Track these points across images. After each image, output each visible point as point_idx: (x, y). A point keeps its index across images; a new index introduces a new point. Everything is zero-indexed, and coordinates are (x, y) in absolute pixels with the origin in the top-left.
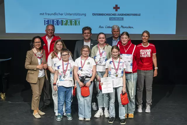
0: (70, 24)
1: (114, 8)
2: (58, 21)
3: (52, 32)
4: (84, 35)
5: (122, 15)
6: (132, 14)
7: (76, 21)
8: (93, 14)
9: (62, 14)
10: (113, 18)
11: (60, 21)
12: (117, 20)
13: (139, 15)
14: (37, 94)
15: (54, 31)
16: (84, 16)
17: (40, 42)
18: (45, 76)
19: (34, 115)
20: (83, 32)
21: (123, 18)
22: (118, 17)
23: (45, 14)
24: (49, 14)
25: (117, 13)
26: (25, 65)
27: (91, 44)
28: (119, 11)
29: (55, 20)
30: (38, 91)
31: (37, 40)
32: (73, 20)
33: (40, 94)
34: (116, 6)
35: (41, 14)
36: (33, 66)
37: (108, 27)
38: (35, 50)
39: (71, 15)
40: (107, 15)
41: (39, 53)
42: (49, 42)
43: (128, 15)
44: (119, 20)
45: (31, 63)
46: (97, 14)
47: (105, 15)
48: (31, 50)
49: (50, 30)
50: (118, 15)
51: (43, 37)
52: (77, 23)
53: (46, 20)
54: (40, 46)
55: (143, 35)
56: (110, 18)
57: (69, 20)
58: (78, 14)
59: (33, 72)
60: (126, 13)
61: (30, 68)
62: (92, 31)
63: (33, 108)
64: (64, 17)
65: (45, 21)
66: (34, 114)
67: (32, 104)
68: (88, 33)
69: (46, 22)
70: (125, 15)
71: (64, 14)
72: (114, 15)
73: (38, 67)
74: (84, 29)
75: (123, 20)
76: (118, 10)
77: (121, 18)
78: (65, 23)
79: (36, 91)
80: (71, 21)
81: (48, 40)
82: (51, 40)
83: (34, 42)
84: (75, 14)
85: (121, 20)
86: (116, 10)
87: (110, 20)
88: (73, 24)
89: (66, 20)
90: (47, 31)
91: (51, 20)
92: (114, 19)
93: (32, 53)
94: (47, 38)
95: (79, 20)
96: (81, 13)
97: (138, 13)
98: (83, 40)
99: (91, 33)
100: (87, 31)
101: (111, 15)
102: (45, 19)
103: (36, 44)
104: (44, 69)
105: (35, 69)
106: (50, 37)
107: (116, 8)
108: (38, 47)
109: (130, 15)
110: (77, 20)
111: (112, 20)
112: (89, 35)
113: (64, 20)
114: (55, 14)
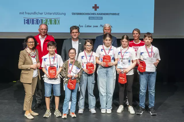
0: (49, 23)
1: (93, 7)
2: (37, 20)
3: (46, 31)
4: (72, 34)
5: (101, 14)
6: (111, 13)
7: (55, 21)
8: (72, 13)
9: (41, 14)
10: (92, 17)
11: (40, 20)
12: (97, 19)
13: (118, 14)
14: (30, 94)
15: (47, 30)
16: (63, 15)
17: (33, 42)
18: (38, 76)
19: (27, 116)
20: (71, 31)
21: (102, 17)
22: (98, 16)
23: (24, 13)
24: (28, 14)
25: (96, 12)
26: (19, 65)
27: (80, 43)
28: (98, 11)
29: (35, 19)
30: (31, 91)
31: (31, 40)
32: (53, 19)
33: (33, 95)
34: (96, 5)
35: (20, 13)
36: (27, 65)
37: (87, 26)
38: (28, 50)
39: (51, 14)
40: (87, 14)
41: (33, 53)
42: (42, 41)
43: (107, 14)
44: (98, 19)
45: (24, 63)
46: (76, 13)
47: (85, 14)
48: (25, 50)
49: (43, 29)
50: (97, 14)
51: (36, 37)
52: (57, 22)
53: (26, 19)
54: (33, 46)
55: (134, 33)
56: (89, 17)
57: (49, 19)
58: (58, 14)
59: (27, 72)
60: (105, 13)
61: (24, 68)
62: (79, 30)
63: (25, 109)
64: (43, 16)
65: (24, 20)
66: (25, 115)
67: (25, 105)
68: (76, 32)
69: (26, 22)
70: (104, 14)
71: (44, 14)
72: (93, 14)
73: (32, 66)
74: (72, 28)
75: (102, 19)
76: (97, 9)
77: (100, 17)
78: (45, 22)
79: (29, 91)
80: (51, 21)
81: (41, 39)
82: (45, 39)
83: (27, 42)
84: (55, 14)
85: (100, 19)
86: (96, 10)
87: (89, 19)
88: (53, 23)
89: (46, 20)
90: (39, 30)
91: (30, 20)
92: (94, 18)
93: (26, 53)
94: (40, 37)
95: (59, 19)
96: (61, 12)
97: (117, 13)
98: (71, 38)
99: (79, 32)
100: (75, 31)
101: (91, 14)
102: (24, 18)
103: (29, 44)
104: (38, 68)
105: (29, 69)
106: (43, 36)
107: (96, 7)
108: (31, 47)
109: (109, 14)
110: (57, 19)
111: (92, 19)
112: (77, 34)
113: (44, 19)
114: (35, 13)
